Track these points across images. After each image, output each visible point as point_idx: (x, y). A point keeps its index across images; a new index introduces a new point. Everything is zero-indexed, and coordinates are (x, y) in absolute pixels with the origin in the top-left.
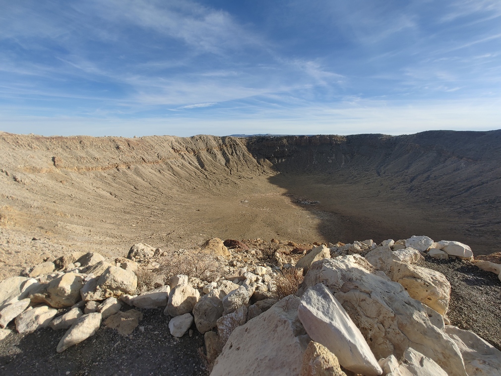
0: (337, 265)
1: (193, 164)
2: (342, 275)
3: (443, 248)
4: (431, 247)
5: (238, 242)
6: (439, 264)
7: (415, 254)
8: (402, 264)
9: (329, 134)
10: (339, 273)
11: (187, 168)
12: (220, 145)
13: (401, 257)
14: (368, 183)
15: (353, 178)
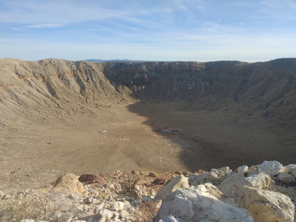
0: (189, 196)
1: (42, 91)
2: (193, 205)
3: (291, 172)
4: (280, 171)
5: (95, 177)
6: (287, 187)
7: (267, 179)
8: (252, 190)
9: (188, 61)
10: (190, 204)
11: (35, 96)
12: (74, 70)
13: (254, 183)
14: (227, 110)
15: (212, 105)
